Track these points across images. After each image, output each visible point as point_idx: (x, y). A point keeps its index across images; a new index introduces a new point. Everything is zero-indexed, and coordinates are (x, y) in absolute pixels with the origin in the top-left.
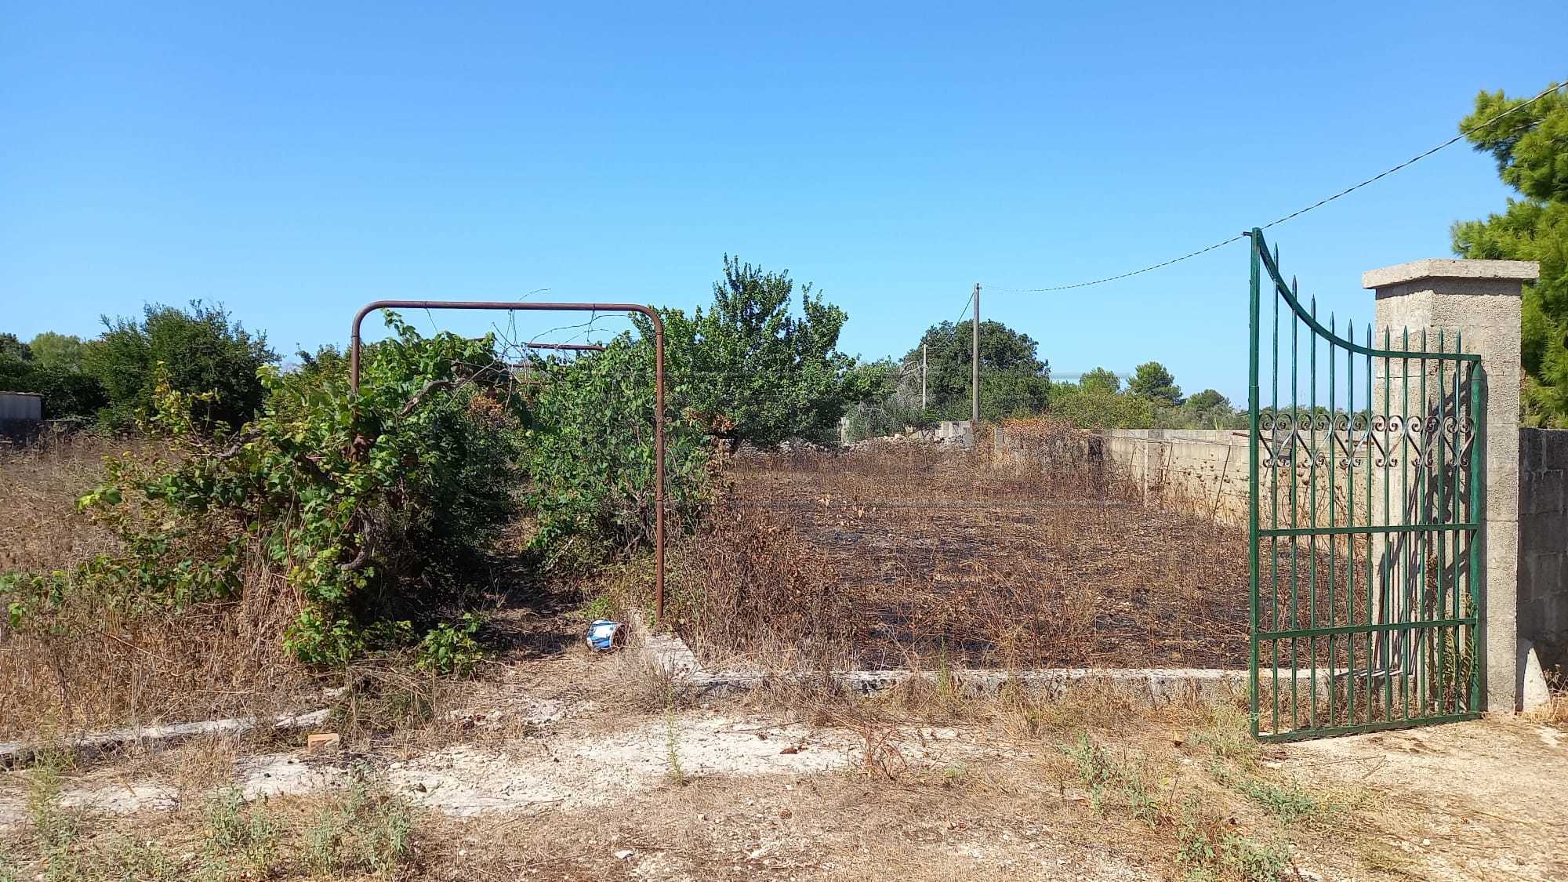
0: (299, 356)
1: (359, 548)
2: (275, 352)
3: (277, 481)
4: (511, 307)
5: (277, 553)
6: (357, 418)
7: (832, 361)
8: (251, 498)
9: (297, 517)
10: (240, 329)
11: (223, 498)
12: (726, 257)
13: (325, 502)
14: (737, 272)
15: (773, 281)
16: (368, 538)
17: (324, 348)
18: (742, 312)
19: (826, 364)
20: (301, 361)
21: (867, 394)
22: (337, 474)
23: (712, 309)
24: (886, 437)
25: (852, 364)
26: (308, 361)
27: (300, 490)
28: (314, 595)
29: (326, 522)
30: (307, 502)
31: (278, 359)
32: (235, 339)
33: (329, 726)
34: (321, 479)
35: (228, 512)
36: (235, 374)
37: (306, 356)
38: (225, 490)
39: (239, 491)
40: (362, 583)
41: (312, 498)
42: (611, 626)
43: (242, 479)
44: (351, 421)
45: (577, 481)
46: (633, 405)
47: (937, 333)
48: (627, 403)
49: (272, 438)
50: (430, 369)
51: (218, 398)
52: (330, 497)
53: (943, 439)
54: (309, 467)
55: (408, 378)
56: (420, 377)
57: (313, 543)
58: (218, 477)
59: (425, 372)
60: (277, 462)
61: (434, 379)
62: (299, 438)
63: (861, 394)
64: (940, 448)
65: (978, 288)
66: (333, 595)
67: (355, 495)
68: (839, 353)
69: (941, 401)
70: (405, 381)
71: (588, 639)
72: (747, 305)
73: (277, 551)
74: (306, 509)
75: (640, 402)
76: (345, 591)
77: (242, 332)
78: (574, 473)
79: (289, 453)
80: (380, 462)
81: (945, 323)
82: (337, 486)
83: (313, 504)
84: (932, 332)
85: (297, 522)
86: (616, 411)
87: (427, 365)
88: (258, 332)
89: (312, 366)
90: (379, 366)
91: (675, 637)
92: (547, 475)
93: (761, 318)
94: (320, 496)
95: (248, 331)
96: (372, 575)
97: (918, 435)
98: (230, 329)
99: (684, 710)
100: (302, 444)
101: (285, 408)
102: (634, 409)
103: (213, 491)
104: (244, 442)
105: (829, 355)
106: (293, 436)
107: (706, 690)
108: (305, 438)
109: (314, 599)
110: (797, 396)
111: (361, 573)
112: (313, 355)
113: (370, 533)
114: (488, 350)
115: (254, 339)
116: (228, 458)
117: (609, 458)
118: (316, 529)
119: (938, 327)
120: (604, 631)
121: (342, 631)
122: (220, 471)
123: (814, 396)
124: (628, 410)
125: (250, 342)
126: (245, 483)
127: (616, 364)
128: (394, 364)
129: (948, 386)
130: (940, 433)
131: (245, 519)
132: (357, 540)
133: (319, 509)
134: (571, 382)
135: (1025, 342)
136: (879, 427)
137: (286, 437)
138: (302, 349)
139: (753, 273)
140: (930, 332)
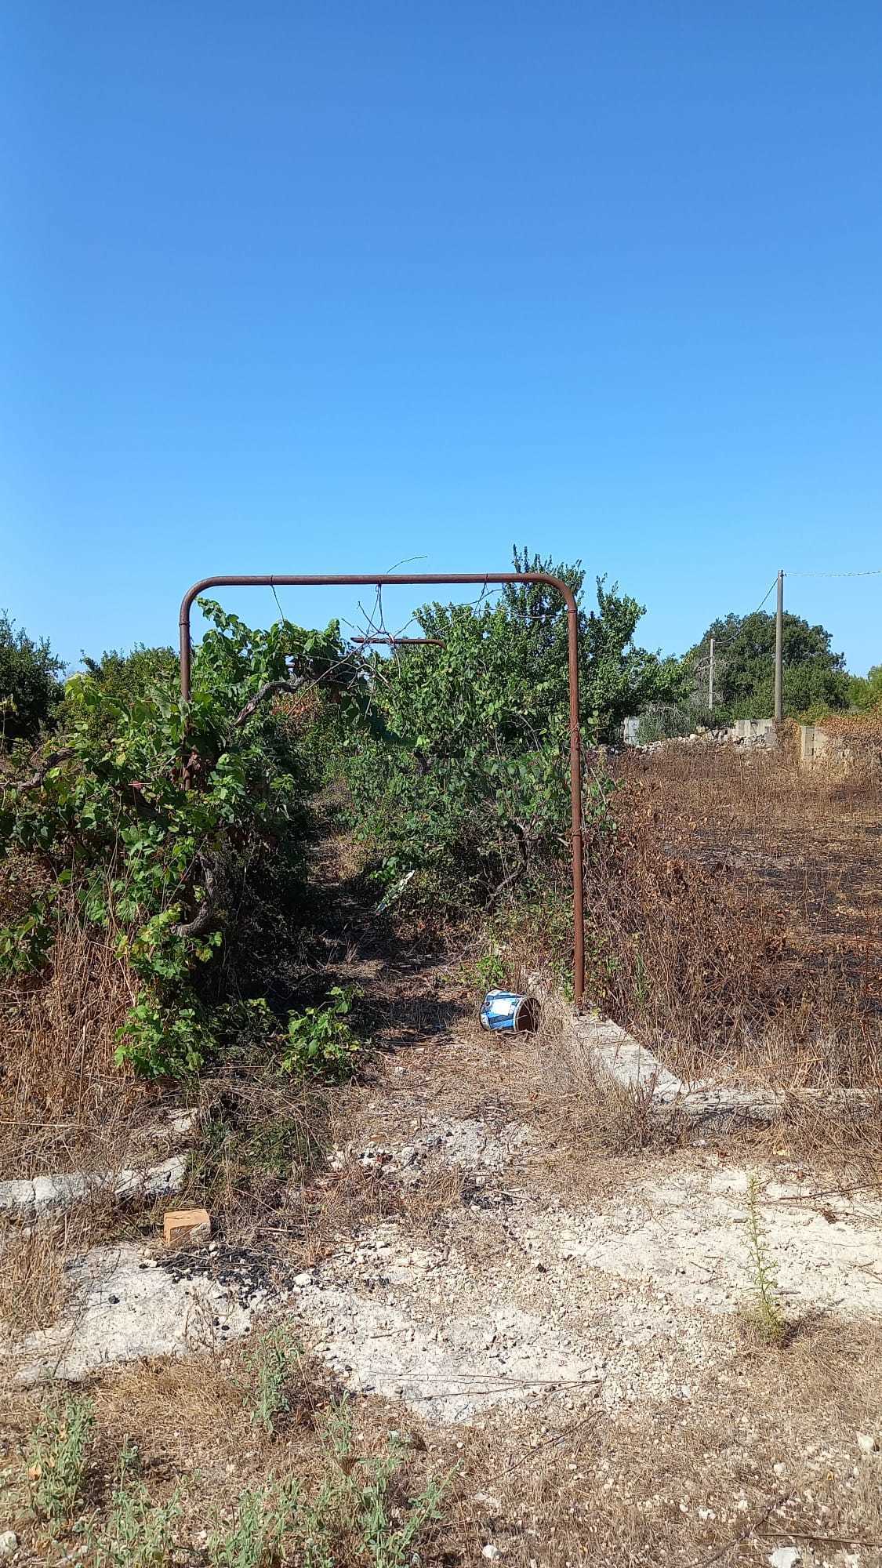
0: (84, 663)
1: (200, 905)
2: (59, 660)
3: (92, 816)
4: (379, 581)
5: (95, 912)
6: (190, 731)
7: (630, 657)
8: (60, 837)
9: (121, 867)
10: (24, 637)
11: (24, 839)
12: (515, 549)
13: (155, 843)
14: (526, 565)
15: (565, 572)
16: (211, 891)
17: (109, 654)
18: (531, 608)
19: (623, 661)
20: (85, 668)
21: (668, 692)
22: (171, 807)
23: (499, 605)
24: (680, 738)
25: (651, 659)
26: (92, 668)
27: (122, 827)
28: (145, 973)
29: (156, 870)
30: (132, 843)
31: (62, 667)
32: (19, 648)
33: (191, 1194)
34: (146, 811)
35: (34, 857)
36: (21, 684)
37: (90, 663)
38: (28, 829)
39: (44, 831)
40: (206, 955)
41: (138, 841)
42: (514, 1000)
43: (49, 815)
44: (182, 736)
45: (424, 802)
46: (491, 709)
47: (722, 627)
48: (481, 706)
49: (87, 760)
50: (262, 667)
51: (14, 708)
52: (161, 837)
53: (742, 739)
54: (132, 797)
55: (238, 678)
56: (253, 677)
57: (141, 898)
58: (18, 813)
59: (257, 670)
60: (90, 791)
61: (270, 678)
62: (120, 760)
63: (660, 692)
64: (740, 749)
65: (782, 576)
66: (172, 971)
67: (192, 835)
68: (637, 649)
69: (728, 699)
70: (235, 683)
71: (483, 1016)
72: (538, 600)
73: (95, 909)
74: (131, 853)
75: (498, 705)
76: (186, 966)
77: (26, 640)
78: (420, 791)
79: (107, 780)
80: (224, 790)
81: (730, 616)
82: (170, 822)
83: (139, 846)
84: (717, 626)
85: (120, 871)
86: (472, 716)
87: (258, 662)
88: (42, 639)
89: (96, 672)
90: (200, 665)
91: (605, 1020)
92: (365, 789)
93: (551, 612)
94: (149, 836)
95: (32, 639)
96: (219, 944)
97: (709, 736)
98: (15, 637)
99: (673, 1152)
100: (125, 768)
101: (72, 717)
102: (491, 713)
103: (12, 832)
104: (49, 767)
105: (626, 651)
106: (113, 758)
107: (701, 1121)
108: (128, 760)
109: (148, 977)
110: (592, 695)
111: (205, 941)
112: (98, 661)
113: (213, 885)
114: (332, 642)
115: (38, 647)
116: (30, 788)
117: (467, 774)
118: (145, 879)
119: (724, 620)
120: (503, 1007)
121: (188, 1026)
122: (20, 805)
123: (611, 696)
124: (484, 714)
125: (34, 650)
126: (52, 821)
127: (466, 658)
128: (220, 663)
129: (734, 682)
130: (734, 733)
131: (52, 865)
132: (197, 895)
133: (148, 852)
134: (400, 683)
135: (819, 634)
136: (672, 728)
137: (105, 759)
138: (87, 656)
139: (543, 564)
140: (714, 626)
